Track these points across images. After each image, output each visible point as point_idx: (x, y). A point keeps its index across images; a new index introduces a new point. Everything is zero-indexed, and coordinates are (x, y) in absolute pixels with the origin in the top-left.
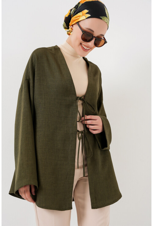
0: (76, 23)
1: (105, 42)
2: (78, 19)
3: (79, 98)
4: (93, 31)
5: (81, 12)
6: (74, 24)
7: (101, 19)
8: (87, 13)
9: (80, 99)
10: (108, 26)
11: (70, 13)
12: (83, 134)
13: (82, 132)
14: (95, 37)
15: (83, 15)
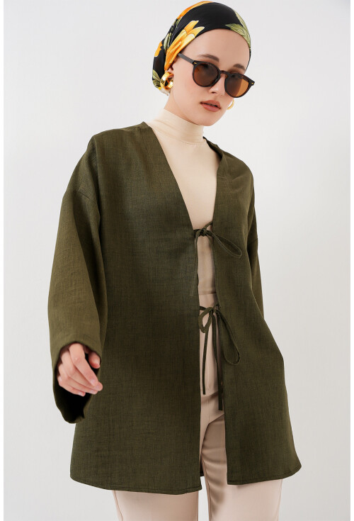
0: (177, 56)
1: (251, 83)
2: (180, 46)
3: (198, 233)
4: (216, 59)
5: (183, 31)
6: (174, 62)
7: (229, 29)
8: (196, 26)
9: (202, 232)
10: (250, 47)
11: (162, 47)
12: (214, 314)
13: (211, 311)
14: (223, 72)
15: (188, 33)
